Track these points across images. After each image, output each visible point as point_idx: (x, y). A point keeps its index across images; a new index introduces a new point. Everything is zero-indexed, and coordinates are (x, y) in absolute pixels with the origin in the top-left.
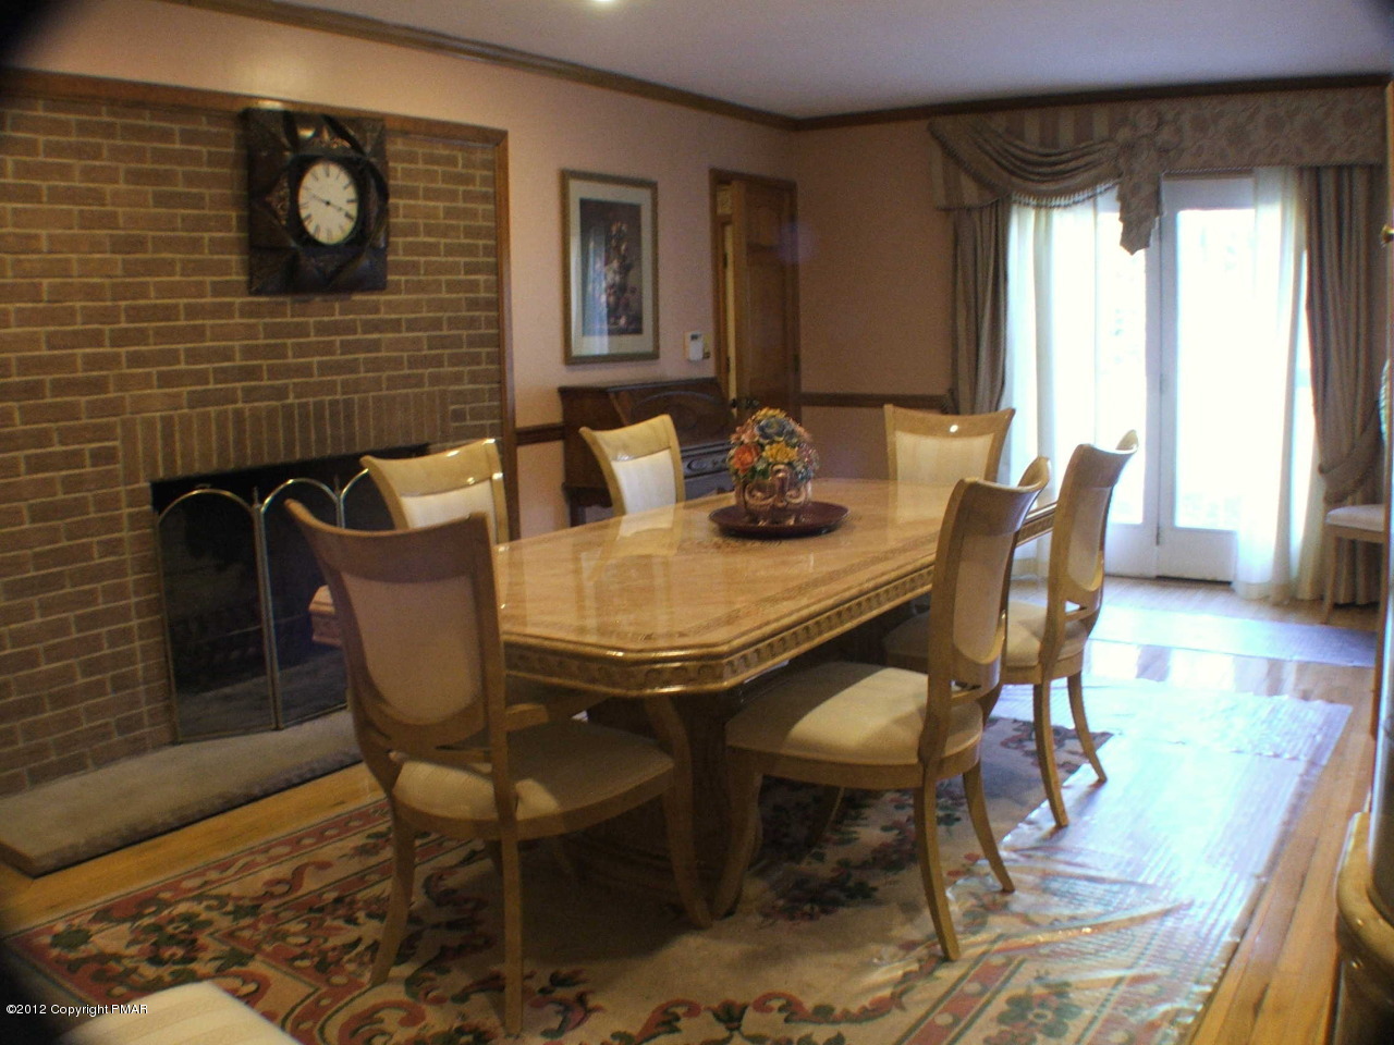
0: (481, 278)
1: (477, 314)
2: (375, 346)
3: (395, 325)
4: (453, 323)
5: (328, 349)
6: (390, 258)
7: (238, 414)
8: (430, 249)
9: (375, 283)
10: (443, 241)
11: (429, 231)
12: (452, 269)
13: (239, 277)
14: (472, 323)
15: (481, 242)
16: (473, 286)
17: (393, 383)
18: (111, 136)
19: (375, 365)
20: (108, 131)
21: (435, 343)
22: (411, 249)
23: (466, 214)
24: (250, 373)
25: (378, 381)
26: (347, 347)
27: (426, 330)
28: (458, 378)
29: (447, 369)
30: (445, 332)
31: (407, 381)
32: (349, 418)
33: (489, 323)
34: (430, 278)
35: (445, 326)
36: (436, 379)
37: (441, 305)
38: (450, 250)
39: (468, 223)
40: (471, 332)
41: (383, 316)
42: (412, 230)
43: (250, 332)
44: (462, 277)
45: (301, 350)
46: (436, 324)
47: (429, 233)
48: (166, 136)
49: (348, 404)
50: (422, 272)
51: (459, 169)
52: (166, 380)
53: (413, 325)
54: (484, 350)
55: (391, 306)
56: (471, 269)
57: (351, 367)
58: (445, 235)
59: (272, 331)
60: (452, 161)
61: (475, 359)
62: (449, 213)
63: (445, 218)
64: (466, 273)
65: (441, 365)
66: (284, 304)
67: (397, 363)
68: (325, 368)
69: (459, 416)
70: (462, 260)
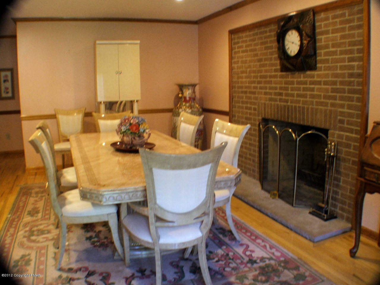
0: (355, 64)
1: (353, 79)
2: (313, 90)
3: (319, 83)
4: (342, 83)
5: (299, 89)
6: (318, 58)
7: (278, 105)
8: (334, 53)
9: (313, 68)
10: (339, 49)
11: (333, 46)
12: (343, 60)
13: (279, 67)
14: (350, 83)
15: (356, 48)
16: (352, 67)
17: (318, 103)
18: (257, 35)
19: (312, 96)
20: (257, 34)
21: (333, 91)
22: (326, 54)
23: (349, 36)
24: (281, 94)
25: (312, 102)
26: (304, 89)
27: (331, 85)
28: (342, 106)
29: (338, 102)
30: (338, 86)
31: (322, 104)
32: (303, 113)
33: (359, 84)
34: (334, 65)
35: (338, 84)
36: (333, 105)
37: (336, 76)
38: (342, 53)
39: (350, 40)
40: (350, 87)
41: (315, 79)
42: (327, 47)
43: (281, 83)
44: (347, 64)
45: (292, 89)
46: (334, 83)
47: (333, 47)
48: (266, 32)
49: (303, 108)
50: (330, 62)
51: (347, 17)
52: (266, 93)
53: (326, 83)
54: (356, 96)
55: (319, 76)
56: (351, 60)
57: (305, 96)
58: (339, 47)
59: (286, 83)
60: (343, 15)
61: (351, 99)
62: (342, 37)
63: (340, 40)
64: (348, 62)
65: (335, 99)
66: (289, 75)
67: (319, 96)
68: (298, 96)
69: (341, 122)
70: (347, 56)
